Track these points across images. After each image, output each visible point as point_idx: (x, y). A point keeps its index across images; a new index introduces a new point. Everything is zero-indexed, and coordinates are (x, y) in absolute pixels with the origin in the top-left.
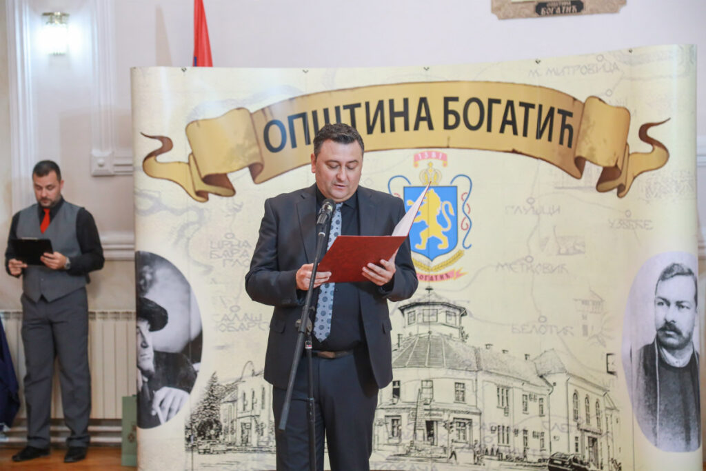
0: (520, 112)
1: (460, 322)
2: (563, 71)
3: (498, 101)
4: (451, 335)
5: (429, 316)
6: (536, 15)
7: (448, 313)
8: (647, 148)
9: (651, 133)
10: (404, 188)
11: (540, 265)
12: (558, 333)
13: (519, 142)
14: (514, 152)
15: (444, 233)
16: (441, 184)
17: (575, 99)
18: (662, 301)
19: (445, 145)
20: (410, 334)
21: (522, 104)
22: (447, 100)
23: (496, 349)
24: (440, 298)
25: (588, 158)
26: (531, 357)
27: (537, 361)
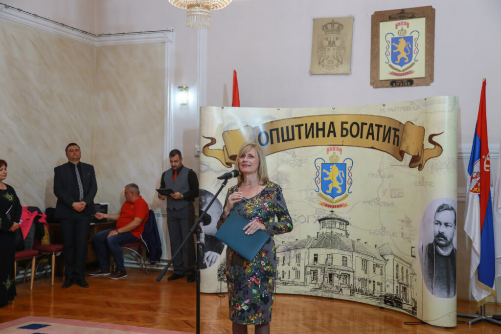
0: (375, 129)
1: (346, 228)
2: (395, 109)
3: (366, 124)
4: (341, 234)
5: (332, 224)
6: (391, 86)
7: (340, 224)
8: (432, 146)
9: (435, 139)
10: (322, 164)
11: (383, 202)
12: (390, 235)
13: (375, 143)
14: (372, 148)
15: (340, 185)
16: (339, 162)
17: (400, 123)
18: (437, 222)
19: (341, 144)
20: (323, 232)
21: (376, 125)
22: (343, 123)
23: (362, 241)
24: (337, 216)
25: (406, 151)
26: (378, 246)
27: (380, 249)
